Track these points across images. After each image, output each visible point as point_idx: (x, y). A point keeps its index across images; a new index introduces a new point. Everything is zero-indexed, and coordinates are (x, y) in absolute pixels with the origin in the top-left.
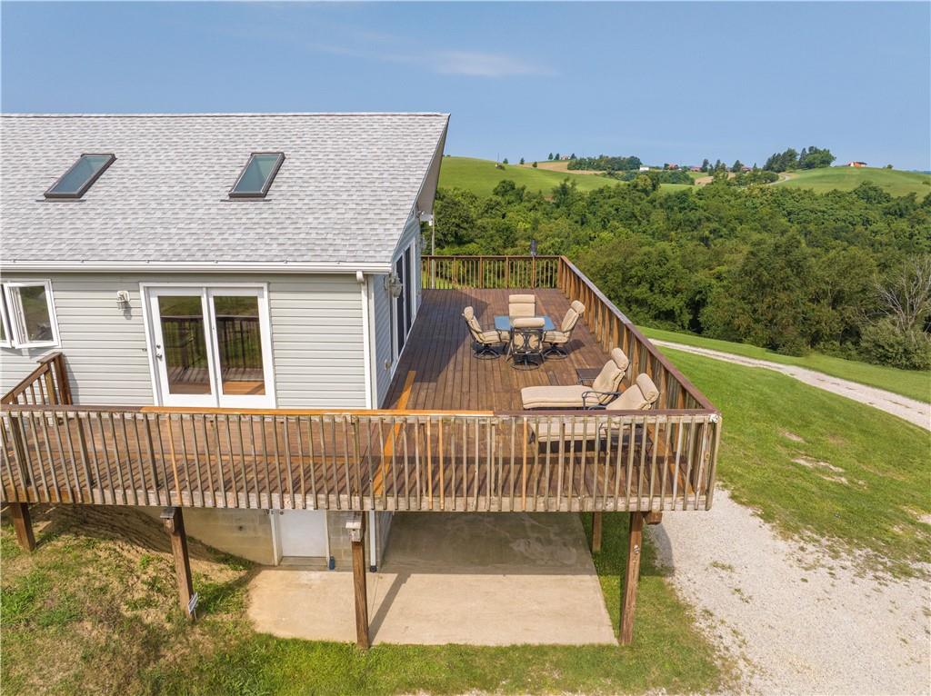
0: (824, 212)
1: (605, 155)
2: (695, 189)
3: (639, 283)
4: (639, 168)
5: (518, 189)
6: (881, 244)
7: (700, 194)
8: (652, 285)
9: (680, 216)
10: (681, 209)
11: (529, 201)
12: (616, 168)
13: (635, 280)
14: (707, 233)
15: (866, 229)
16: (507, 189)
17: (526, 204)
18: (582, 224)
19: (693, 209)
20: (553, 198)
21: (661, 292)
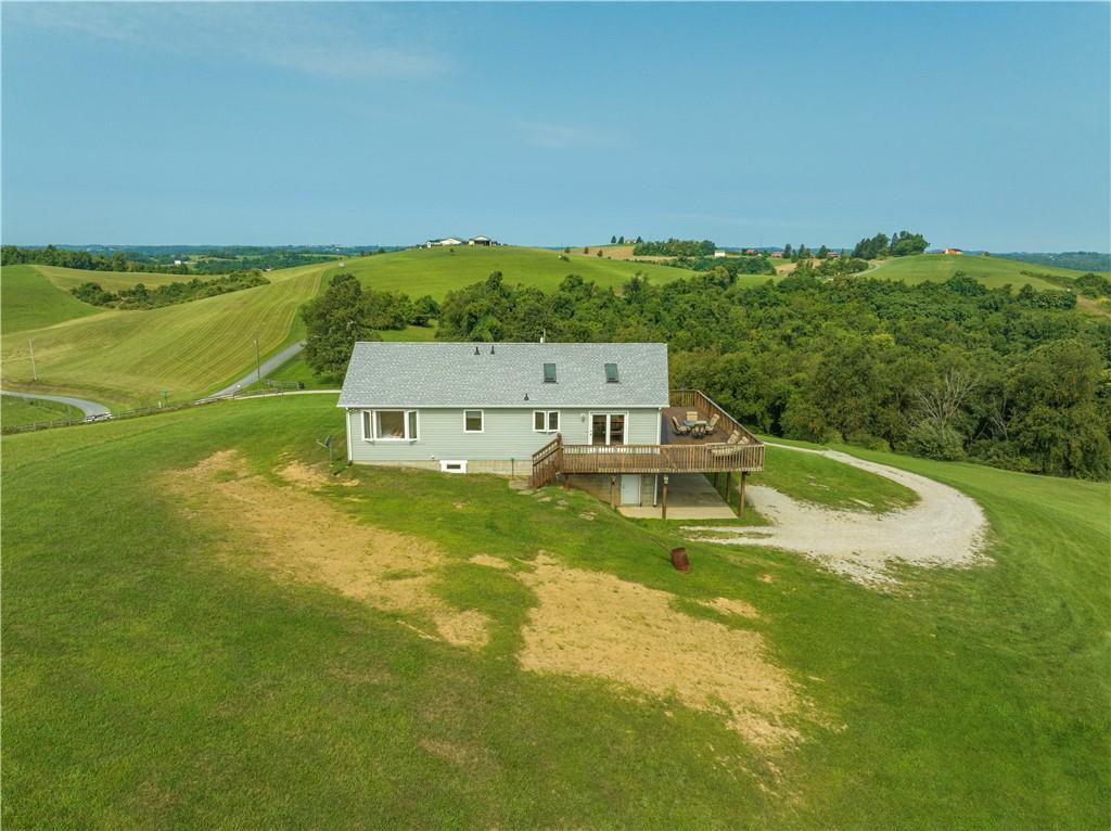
0: (915, 306)
1: (675, 238)
2: (777, 280)
3: (722, 390)
4: (713, 254)
5: (586, 285)
6: (975, 341)
7: (782, 287)
8: (735, 391)
9: (760, 313)
10: (762, 305)
11: (599, 297)
12: (688, 253)
13: (718, 387)
14: (789, 331)
15: (960, 324)
16: (575, 283)
17: (596, 300)
18: (657, 321)
19: (774, 304)
20: (624, 293)
21: (744, 397)
